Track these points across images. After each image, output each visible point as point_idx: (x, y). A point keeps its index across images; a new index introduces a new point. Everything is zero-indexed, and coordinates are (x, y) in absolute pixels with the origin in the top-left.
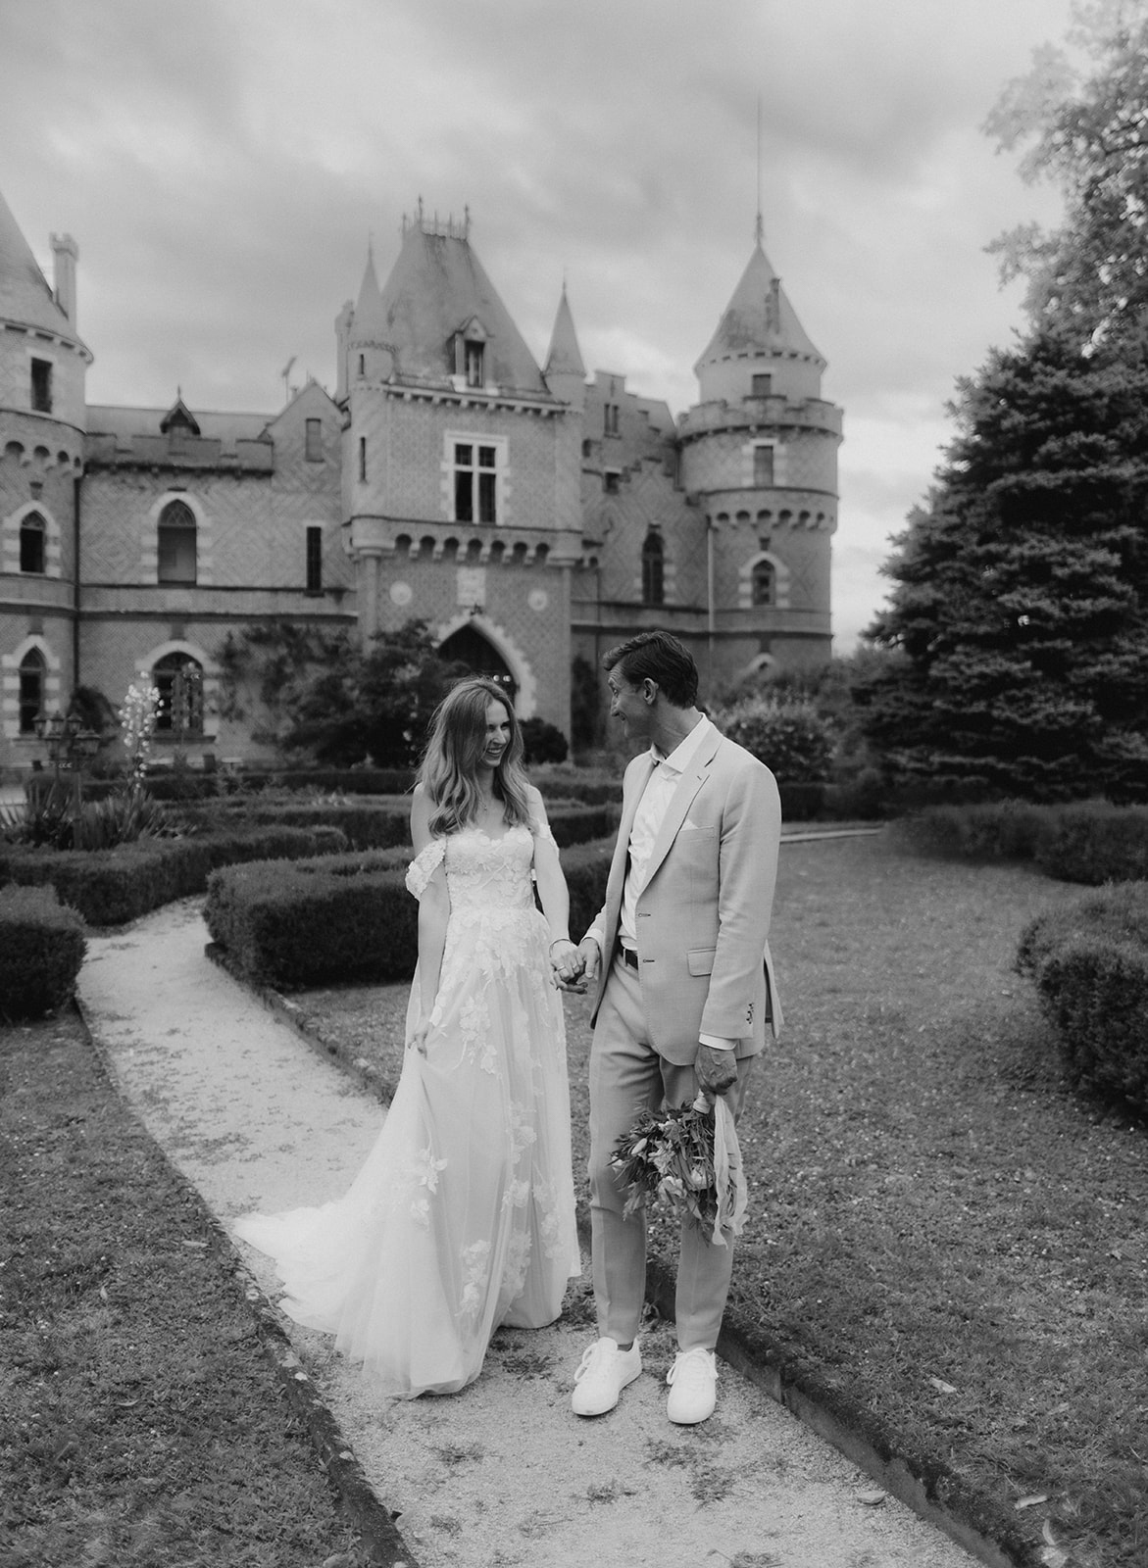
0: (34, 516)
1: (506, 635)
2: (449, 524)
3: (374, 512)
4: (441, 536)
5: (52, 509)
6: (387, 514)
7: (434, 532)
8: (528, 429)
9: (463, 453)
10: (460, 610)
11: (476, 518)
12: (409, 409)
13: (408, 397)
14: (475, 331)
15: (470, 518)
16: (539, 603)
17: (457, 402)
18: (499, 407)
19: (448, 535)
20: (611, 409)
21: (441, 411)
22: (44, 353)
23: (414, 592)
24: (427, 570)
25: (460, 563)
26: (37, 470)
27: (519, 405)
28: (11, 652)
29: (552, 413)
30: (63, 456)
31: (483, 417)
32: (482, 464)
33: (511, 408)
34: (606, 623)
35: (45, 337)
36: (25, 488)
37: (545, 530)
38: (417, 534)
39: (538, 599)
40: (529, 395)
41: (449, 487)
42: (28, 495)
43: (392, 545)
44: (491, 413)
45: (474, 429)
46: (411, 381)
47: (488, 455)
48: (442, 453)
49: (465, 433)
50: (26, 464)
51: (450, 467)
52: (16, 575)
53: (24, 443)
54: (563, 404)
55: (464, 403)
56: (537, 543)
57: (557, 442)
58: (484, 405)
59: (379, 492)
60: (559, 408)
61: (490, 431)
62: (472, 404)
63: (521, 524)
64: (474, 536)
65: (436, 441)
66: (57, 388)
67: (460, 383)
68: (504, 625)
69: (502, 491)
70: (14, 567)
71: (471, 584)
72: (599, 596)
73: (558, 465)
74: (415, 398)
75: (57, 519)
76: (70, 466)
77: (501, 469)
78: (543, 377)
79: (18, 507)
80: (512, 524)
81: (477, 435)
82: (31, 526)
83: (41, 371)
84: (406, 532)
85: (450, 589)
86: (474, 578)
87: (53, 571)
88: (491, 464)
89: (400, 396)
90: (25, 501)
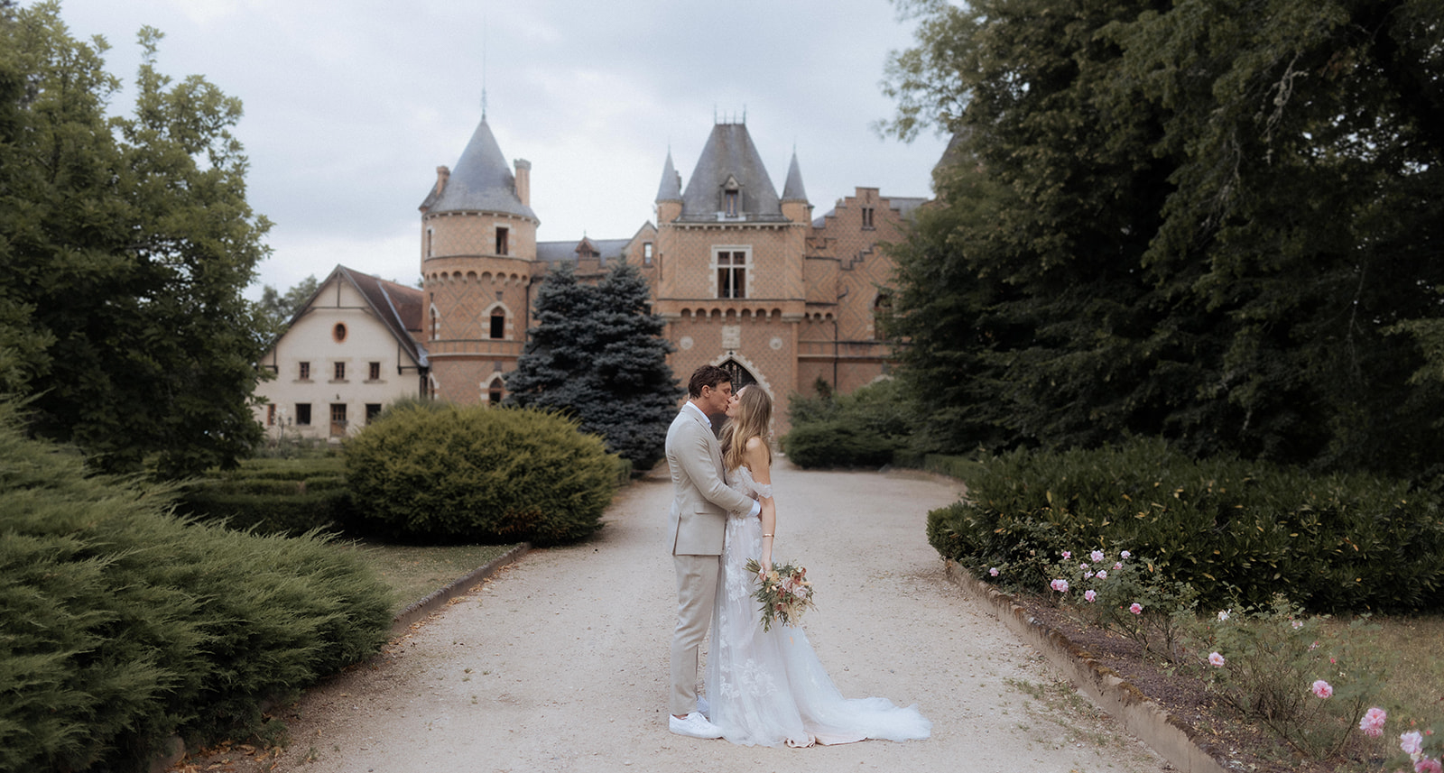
0: (498, 309)
1: (754, 366)
2: (715, 300)
3: (666, 297)
4: (709, 308)
5: (508, 304)
6: (675, 297)
7: (704, 306)
8: (766, 239)
9: (723, 256)
10: (723, 351)
11: (732, 296)
12: (690, 235)
13: (687, 228)
14: (732, 184)
15: (728, 295)
16: (776, 345)
17: (719, 228)
18: (745, 228)
19: (713, 307)
20: (868, 212)
21: (709, 234)
22: (503, 225)
23: (695, 341)
24: (702, 328)
25: (724, 323)
26: (501, 284)
27: (758, 225)
28: (484, 380)
29: (781, 228)
30: (514, 276)
31: (736, 235)
32: (735, 263)
33: (754, 227)
34: (841, 355)
35: (503, 215)
36: (493, 295)
37: (778, 300)
38: (694, 308)
39: (776, 342)
40: (766, 218)
41: (714, 278)
42: (495, 298)
43: (679, 315)
44: (741, 231)
45: (732, 242)
46: (691, 219)
47: (740, 257)
48: (709, 259)
49: (726, 245)
50: (493, 283)
51: (715, 266)
52: (487, 341)
53: (491, 271)
54: (788, 221)
55: (723, 228)
56: (772, 308)
57: (786, 245)
58: (736, 228)
59: (669, 285)
60: (785, 224)
61: (741, 242)
62: (728, 228)
63: (761, 297)
64: (730, 307)
65: (706, 251)
66: (511, 240)
67: (721, 217)
68: (752, 359)
69: (749, 278)
70: (487, 336)
71: (731, 336)
72: (836, 338)
73: (787, 259)
74: (692, 228)
75: (511, 310)
76: (519, 281)
77: (748, 266)
78: (780, 205)
79: (489, 305)
80: (755, 297)
81: (733, 245)
82: (497, 314)
83: (502, 234)
84: (687, 307)
85: (717, 338)
86: (732, 332)
87: (508, 337)
88: (742, 262)
89: (683, 228)
90: (492, 302)
